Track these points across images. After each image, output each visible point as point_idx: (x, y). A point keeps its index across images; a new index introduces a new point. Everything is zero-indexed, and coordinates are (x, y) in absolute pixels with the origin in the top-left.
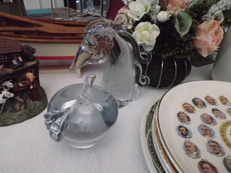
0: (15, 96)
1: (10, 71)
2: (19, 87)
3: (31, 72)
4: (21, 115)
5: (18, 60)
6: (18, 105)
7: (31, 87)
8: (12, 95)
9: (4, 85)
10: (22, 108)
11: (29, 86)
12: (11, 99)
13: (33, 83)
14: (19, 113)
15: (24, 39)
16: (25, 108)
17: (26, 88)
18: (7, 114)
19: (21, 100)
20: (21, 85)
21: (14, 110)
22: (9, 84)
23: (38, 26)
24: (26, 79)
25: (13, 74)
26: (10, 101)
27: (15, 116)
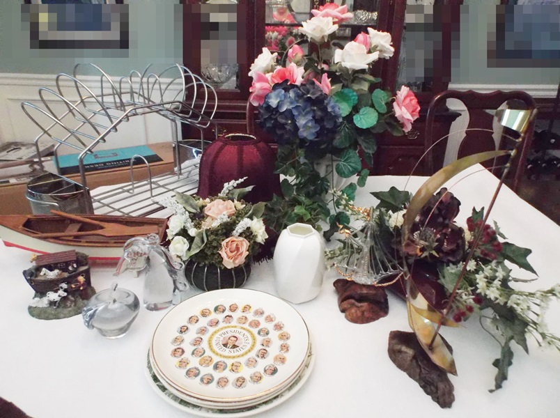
0: (68, 295)
1: (66, 275)
2: (72, 288)
3: (82, 276)
4: (70, 311)
5: (73, 267)
6: (69, 302)
7: (81, 288)
8: (65, 294)
9: (60, 286)
10: (72, 305)
11: (80, 287)
12: (64, 297)
13: (83, 285)
14: (70, 309)
15: (81, 244)
16: (75, 305)
17: (77, 289)
18: (59, 310)
19: (73, 299)
20: (73, 286)
21: (66, 307)
22: (64, 286)
23: (102, 228)
24: (77, 281)
25: (69, 277)
26: (64, 299)
27: (66, 311)
